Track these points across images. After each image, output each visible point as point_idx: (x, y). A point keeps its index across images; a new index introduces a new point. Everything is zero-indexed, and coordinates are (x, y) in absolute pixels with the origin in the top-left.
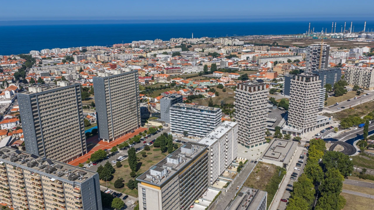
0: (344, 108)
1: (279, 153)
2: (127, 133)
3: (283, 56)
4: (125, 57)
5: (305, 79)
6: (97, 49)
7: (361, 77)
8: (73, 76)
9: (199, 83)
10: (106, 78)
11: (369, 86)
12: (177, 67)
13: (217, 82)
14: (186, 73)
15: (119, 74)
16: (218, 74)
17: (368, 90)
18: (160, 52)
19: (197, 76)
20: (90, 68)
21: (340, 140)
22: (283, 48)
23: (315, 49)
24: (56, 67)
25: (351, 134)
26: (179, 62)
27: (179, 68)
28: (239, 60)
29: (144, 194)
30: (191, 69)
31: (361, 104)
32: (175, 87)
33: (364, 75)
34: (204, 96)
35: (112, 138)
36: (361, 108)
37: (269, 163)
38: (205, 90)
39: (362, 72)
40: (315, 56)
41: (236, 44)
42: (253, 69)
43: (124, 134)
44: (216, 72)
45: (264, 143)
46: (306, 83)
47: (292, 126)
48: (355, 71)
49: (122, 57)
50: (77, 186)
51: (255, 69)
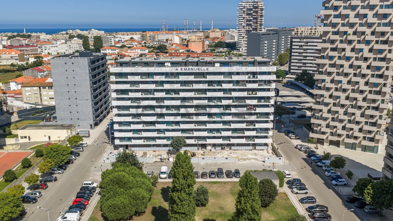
12: (29, 45)
23: (250, 7)
30: (57, 49)
40: (250, 18)
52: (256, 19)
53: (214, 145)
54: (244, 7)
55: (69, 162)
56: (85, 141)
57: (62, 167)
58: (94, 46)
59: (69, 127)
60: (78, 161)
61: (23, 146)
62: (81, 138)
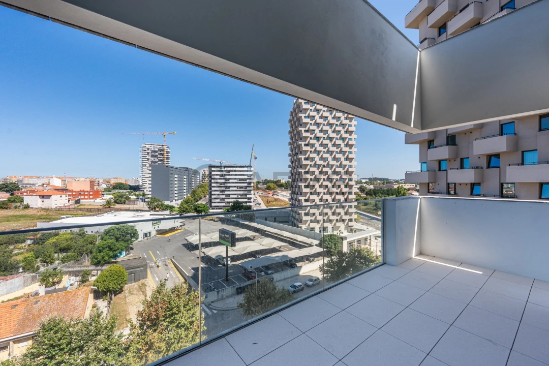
23: (154, 149)
40: (154, 159)
52: (162, 160)
54: (148, 149)
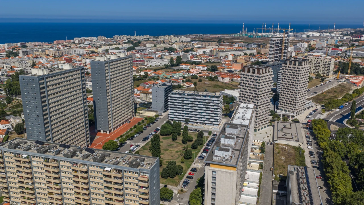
0: (316, 93)
1: (290, 133)
2: (123, 123)
3: (237, 50)
4: (77, 52)
5: (297, 63)
6: (38, 46)
7: (321, 66)
8: (28, 70)
9: (171, 75)
10: (106, 63)
11: (329, 74)
12: (141, 60)
13: (188, 74)
14: (151, 66)
15: (116, 58)
16: (185, 67)
17: (328, 77)
18: (111, 47)
19: (164, 69)
20: (43, 62)
21: (330, 120)
22: (232, 44)
23: (278, 41)
24: (3, 62)
25: (336, 115)
26: (138, 56)
27: (143, 61)
28: (198, 54)
29: (214, 178)
30: (155, 62)
31: (329, 89)
32: (148, 78)
33: (324, 64)
34: (182, 87)
35: (111, 130)
36: (331, 93)
37: (285, 144)
38: (181, 81)
39: (322, 61)
40: (277, 48)
41: (183, 41)
42: (216, 62)
43: (121, 124)
44: (182, 64)
45: (268, 126)
46: (299, 67)
47: (283, 110)
48: (316, 60)
49: (73, 52)
50: (142, 174)
51: (218, 62)
52: (281, 49)
53: (200, 123)
54: (274, 41)
55: (154, 122)
56: (160, 117)
57: (153, 123)
58: (176, 62)
59: (156, 112)
60: (157, 123)
61: (141, 116)
62: (159, 116)
